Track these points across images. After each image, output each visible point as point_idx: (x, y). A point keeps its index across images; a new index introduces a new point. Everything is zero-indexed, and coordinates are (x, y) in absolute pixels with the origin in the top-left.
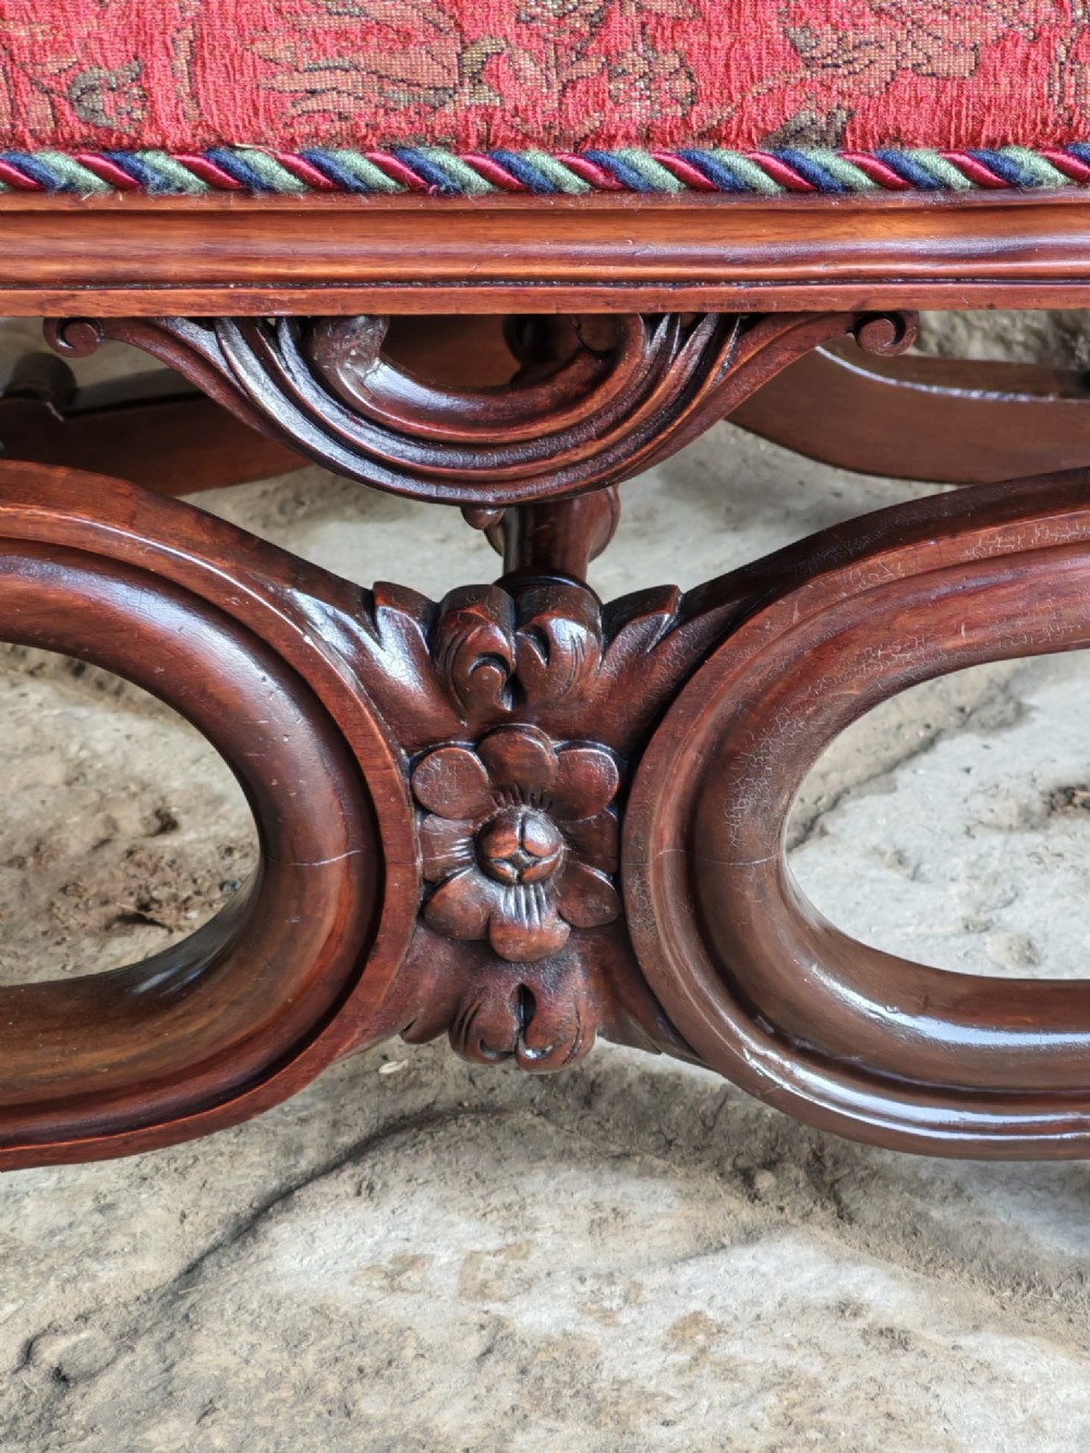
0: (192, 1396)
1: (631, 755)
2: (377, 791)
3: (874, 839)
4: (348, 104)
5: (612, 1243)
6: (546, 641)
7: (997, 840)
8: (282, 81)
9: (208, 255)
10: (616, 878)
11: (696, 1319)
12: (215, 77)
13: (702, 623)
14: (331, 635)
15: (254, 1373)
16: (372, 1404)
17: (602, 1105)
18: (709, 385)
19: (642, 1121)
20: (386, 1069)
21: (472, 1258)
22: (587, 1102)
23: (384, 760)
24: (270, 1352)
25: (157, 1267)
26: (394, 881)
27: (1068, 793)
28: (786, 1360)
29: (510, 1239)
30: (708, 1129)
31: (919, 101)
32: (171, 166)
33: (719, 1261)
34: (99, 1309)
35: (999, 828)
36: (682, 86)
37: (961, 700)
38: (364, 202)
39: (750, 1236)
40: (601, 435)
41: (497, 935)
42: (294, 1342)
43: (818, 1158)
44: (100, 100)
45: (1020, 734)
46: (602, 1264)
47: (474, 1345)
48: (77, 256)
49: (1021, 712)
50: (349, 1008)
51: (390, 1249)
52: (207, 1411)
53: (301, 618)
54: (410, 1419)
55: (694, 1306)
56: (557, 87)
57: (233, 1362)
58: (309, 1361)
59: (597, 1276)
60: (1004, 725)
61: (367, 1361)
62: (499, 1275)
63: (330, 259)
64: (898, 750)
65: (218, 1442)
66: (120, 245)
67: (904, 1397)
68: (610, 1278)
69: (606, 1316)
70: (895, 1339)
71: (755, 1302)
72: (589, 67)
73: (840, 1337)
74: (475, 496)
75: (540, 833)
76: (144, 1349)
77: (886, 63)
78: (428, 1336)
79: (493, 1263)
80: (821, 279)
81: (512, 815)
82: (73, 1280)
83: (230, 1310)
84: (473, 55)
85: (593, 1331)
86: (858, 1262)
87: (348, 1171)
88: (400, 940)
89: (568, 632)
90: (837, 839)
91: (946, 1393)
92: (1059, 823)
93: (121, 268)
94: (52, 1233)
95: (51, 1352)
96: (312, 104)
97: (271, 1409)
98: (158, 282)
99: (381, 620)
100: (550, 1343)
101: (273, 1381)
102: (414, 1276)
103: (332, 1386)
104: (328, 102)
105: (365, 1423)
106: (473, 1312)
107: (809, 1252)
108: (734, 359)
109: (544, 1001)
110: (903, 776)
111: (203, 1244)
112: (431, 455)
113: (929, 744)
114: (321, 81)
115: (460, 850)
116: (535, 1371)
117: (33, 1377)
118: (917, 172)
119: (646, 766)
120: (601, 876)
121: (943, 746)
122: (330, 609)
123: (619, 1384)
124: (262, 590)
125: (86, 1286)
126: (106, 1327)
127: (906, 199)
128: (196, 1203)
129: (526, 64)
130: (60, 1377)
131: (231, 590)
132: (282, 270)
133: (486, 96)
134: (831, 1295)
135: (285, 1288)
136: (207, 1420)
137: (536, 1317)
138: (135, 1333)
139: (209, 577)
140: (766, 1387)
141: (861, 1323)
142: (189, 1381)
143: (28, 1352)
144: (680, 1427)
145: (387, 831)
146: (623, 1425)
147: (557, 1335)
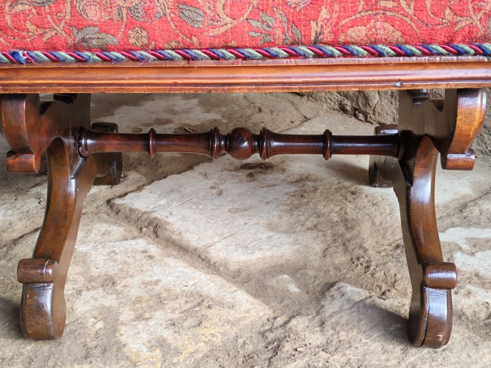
0: (9, 257)
5: (105, 237)
7: (227, 172)
17: (120, 214)
19: (126, 217)
22: (117, 213)
28: (127, 259)
29: (85, 235)
30: (138, 219)
33: (125, 242)
39: (134, 238)
43: (156, 226)
46: (101, 241)
55: (115, 249)
57: (20, 252)
59: (99, 243)
65: (9, 265)
67: (146, 267)
68: (101, 243)
69: (96, 249)
70: (151, 257)
71: (127, 249)
73: (140, 256)
76: (5, 248)
85: (92, 252)
86: (152, 244)
90: (195, 170)
91: (155, 267)
92: (241, 170)
107: (144, 242)
111: (27, 232)
116: (77, 258)
123: (92, 261)
128: (30, 225)
134: (143, 249)
136: (9, 261)
138: (5, 246)
140: (120, 264)
141: (146, 254)
142: (10, 254)
144: (99, 269)
146: (88, 268)
147: (84, 252)
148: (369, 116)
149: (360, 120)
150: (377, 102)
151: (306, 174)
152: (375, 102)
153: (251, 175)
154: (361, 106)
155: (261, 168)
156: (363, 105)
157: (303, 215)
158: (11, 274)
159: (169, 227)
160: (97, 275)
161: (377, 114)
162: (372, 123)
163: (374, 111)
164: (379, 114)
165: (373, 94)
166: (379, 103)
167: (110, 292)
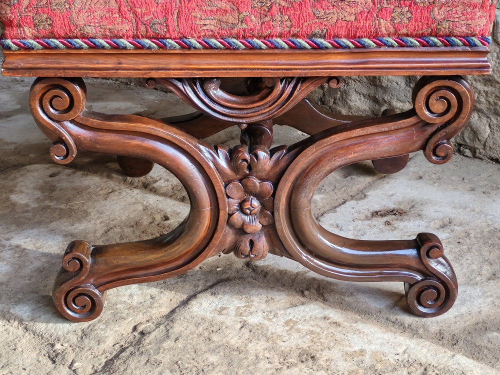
0: (173, 337)
1: (276, 185)
2: (218, 192)
3: (331, 222)
4: (213, 28)
5: (271, 305)
6: (257, 156)
7: (360, 222)
8: (198, 22)
9: (181, 63)
10: (273, 213)
11: (291, 320)
12: (183, 21)
14: (207, 155)
15: (188, 331)
16: (215, 338)
17: (268, 277)
18: (295, 94)
19: (278, 280)
20: (218, 269)
21: (238, 308)
22: (265, 277)
23: (219, 184)
24: (192, 327)
25: (165, 310)
26: (222, 214)
27: (377, 213)
28: (311, 329)
29: (247, 304)
30: (293, 282)
31: (342, 27)
32: (173, 42)
33: (296, 308)
34: (152, 319)
35: (360, 220)
36: (289, 23)
37: (351, 194)
38: (217, 51)
39: (303, 304)
40: (270, 106)
41: (245, 227)
42: (197, 325)
43: (319, 288)
44: (157, 27)
45: (365, 201)
46: (269, 309)
47: (239, 326)
48: (151, 64)
49: (365, 196)
50: (211, 244)
51: (219, 306)
52: (177, 339)
53: (200, 151)
54: (224, 341)
55: (290, 318)
56: (260, 23)
57: (183, 329)
58: (201, 329)
59: (268, 312)
60: (362, 199)
61: (214, 330)
62: (245, 311)
63: (208, 64)
64: (337, 204)
65: (180, 346)
66: (161, 61)
67: (339, 336)
68: (271, 312)
69: (270, 320)
70: (337, 324)
71: (304, 317)
72: (267, 19)
73: (324, 324)
74: (241, 121)
75: (256, 203)
76: (162, 327)
77: (335, 18)
78: (228, 324)
79: (244, 309)
80: (320, 69)
81: (249, 198)
82: (146, 313)
83: (182, 319)
84: (241, 16)
85: (267, 323)
86: (328, 309)
87: (209, 290)
88: (223, 228)
89: (262, 154)
91: (349, 335)
92: (374, 219)
93: (161, 66)
94: (141, 303)
95: (140, 329)
96: (205, 28)
97: (192, 339)
98: (169, 69)
99: (219, 151)
100: (257, 325)
101: (192, 333)
102: (225, 312)
103: (206, 334)
104: (208, 27)
105: (214, 342)
106: (238, 319)
107: (317, 307)
108: (300, 89)
109: (256, 243)
110: (338, 209)
111: (175, 306)
112: (231, 111)
113: (344, 203)
114: (207, 22)
115: (236, 207)
116: (253, 331)
117: (136, 333)
118: (342, 44)
119: (280, 186)
120: (269, 213)
121: (347, 203)
122: (207, 149)
123: (273, 334)
124: (192, 144)
125: (148, 314)
126: (153, 323)
127: (340, 51)
128: (174, 297)
129: (253, 18)
130: (142, 333)
131: (185, 144)
132: (197, 67)
133: (244, 26)
134: (322, 315)
135: (195, 314)
136: (177, 341)
137: (253, 320)
138: (160, 324)
139: (180, 141)
140: (307, 334)
141: (329, 321)
142: (173, 333)
143: (135, 329)
144: (287, 343)
145: (220, 202)
146: (274, 342)
147: (258, 324)
148: (477, 151)
149: (467, 156)
150: (489, 136)
151: (447, 219)
152: (486, 136)
153: (388, 223)
154: (468, 141)
155: (395, 214)
156: (470, 140)
157: (473, 263)
158: (188, 356)
159: (335, 288)
160: (288, 349)
161: (488, 148)
162: (482, 159)
163: (485, 145)
164: (491, 148)
165: (483, 127)
166: (491, 136)
167: (315, 368)
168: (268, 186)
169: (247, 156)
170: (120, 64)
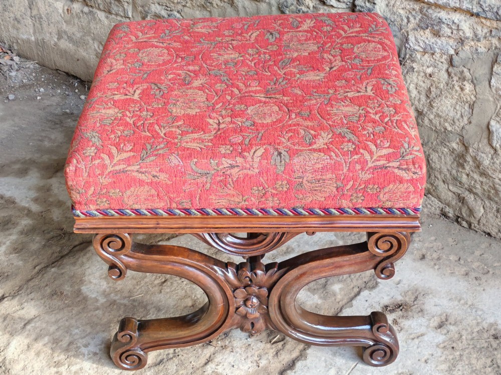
1: (270, 290)
2: (228, 296)
4: (224, 204)
6: (256, 274)
8: (214, 201)
9: (201, 223)
10: (268, 307)
12: (203, 200)
13: (281, 271)
14: (220, 272)
18: (282, 240)
23: (229, 292)
26: (231, 308)
31: (316, 204)
32: (195, 211)
36: (278, 202)
38: (227, 216)
40: (265, 247)
41: (248, 315)
44: (184, 204)
48: (180, 224)
50: (223, 326)
53: (216, 271)
56: (258, 202)
63: (221, 224)
66: (187, 222)
72: (263, 199)
74: (245, 255)
75: (255, 300)
77: (310, 199)
80: (300, 227)
81: (250, 298)
84: (244, 198)
88: (232, 316)
89: (259, 272)
93: (187, 226)
96: (218, 204)
98: (193, 228)
99: (229, 270)
104: (221, 203)
108: (286, 236)
109: (255, 325)
112: (237, 250)
114: (219, 201)
115: (241, 303)
118: (316, 213)
119: (272, 292)
120: (265, 307)
122: (220, 269)
124: (209, 267)
127: (314, 216)
129: (253, 199)
131: (204, 268)
132: (213, 226)
133: (247, 203)
139: (201, 266)
145: (230, 302)
148: (473, 225)
149: (463, 227)
150: (482, 215)
152: (481, 215)
154: (464, 215)
156: (467, 215)
161: (482, 225)
162: (476, 232)
163: (479, 221)
164: (484, 225)
165: (477, 208)
166: (484, 216)
168: (264, 291)
169: (249, 274)
170: (158, 224)
